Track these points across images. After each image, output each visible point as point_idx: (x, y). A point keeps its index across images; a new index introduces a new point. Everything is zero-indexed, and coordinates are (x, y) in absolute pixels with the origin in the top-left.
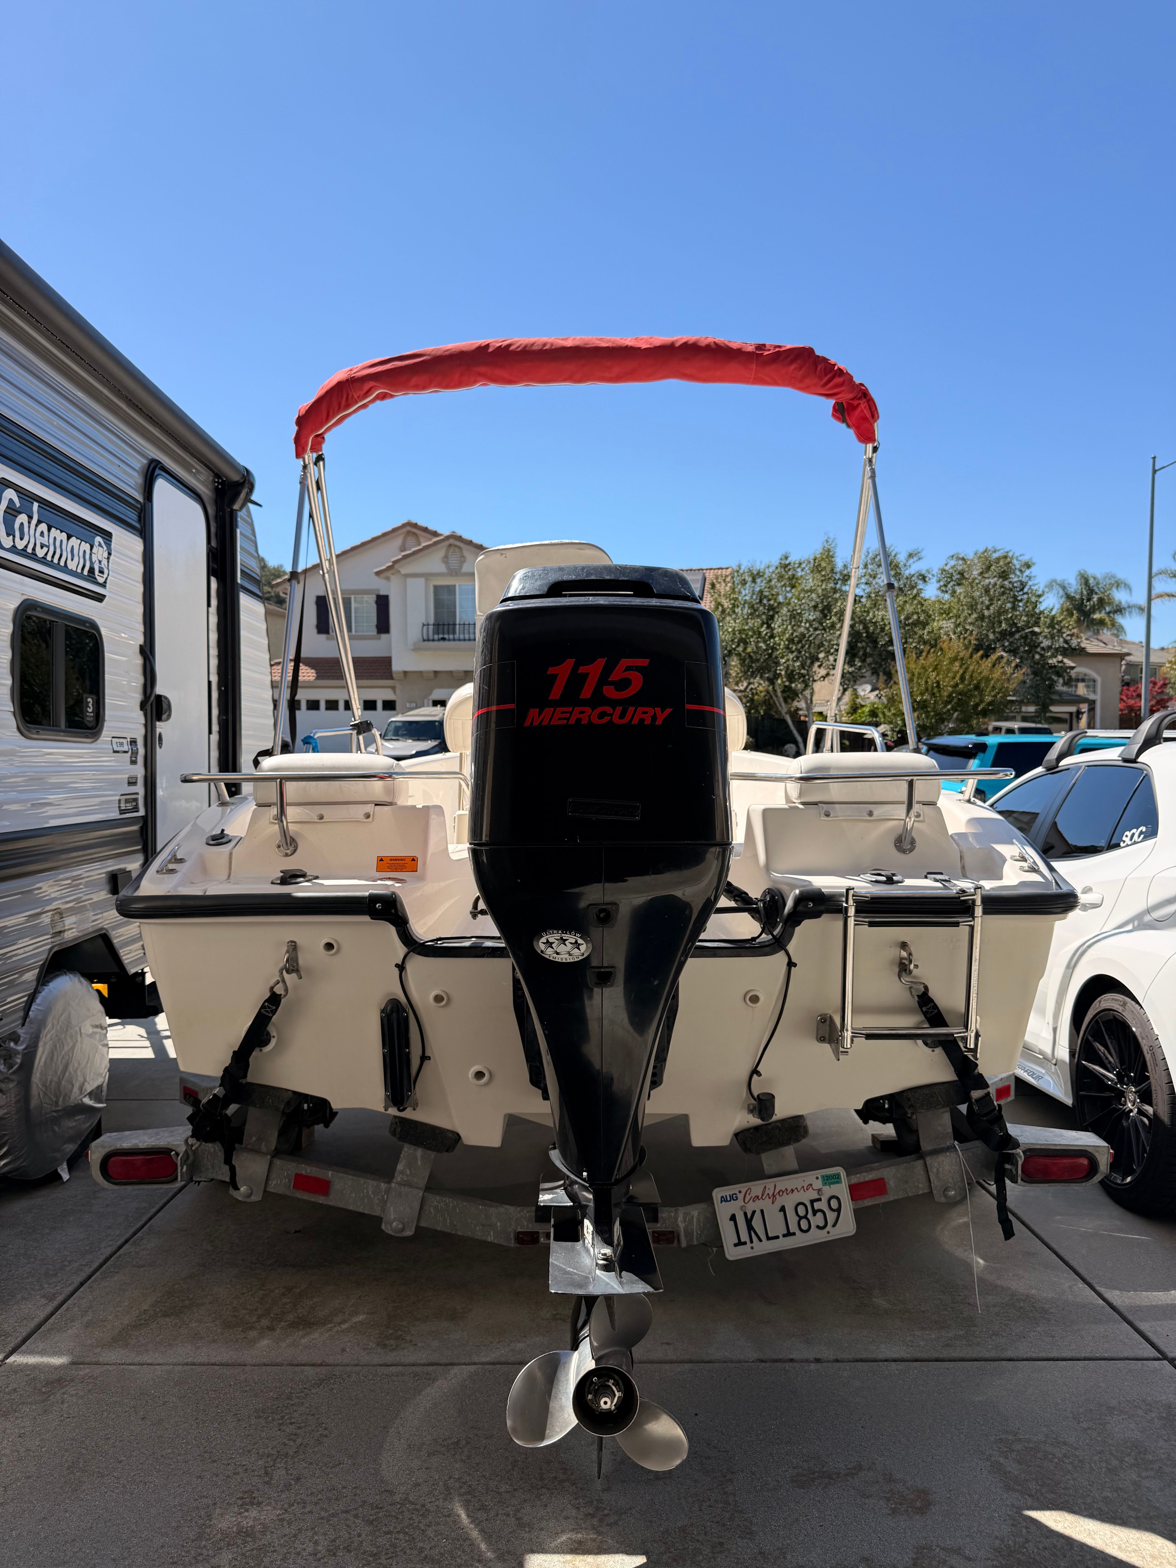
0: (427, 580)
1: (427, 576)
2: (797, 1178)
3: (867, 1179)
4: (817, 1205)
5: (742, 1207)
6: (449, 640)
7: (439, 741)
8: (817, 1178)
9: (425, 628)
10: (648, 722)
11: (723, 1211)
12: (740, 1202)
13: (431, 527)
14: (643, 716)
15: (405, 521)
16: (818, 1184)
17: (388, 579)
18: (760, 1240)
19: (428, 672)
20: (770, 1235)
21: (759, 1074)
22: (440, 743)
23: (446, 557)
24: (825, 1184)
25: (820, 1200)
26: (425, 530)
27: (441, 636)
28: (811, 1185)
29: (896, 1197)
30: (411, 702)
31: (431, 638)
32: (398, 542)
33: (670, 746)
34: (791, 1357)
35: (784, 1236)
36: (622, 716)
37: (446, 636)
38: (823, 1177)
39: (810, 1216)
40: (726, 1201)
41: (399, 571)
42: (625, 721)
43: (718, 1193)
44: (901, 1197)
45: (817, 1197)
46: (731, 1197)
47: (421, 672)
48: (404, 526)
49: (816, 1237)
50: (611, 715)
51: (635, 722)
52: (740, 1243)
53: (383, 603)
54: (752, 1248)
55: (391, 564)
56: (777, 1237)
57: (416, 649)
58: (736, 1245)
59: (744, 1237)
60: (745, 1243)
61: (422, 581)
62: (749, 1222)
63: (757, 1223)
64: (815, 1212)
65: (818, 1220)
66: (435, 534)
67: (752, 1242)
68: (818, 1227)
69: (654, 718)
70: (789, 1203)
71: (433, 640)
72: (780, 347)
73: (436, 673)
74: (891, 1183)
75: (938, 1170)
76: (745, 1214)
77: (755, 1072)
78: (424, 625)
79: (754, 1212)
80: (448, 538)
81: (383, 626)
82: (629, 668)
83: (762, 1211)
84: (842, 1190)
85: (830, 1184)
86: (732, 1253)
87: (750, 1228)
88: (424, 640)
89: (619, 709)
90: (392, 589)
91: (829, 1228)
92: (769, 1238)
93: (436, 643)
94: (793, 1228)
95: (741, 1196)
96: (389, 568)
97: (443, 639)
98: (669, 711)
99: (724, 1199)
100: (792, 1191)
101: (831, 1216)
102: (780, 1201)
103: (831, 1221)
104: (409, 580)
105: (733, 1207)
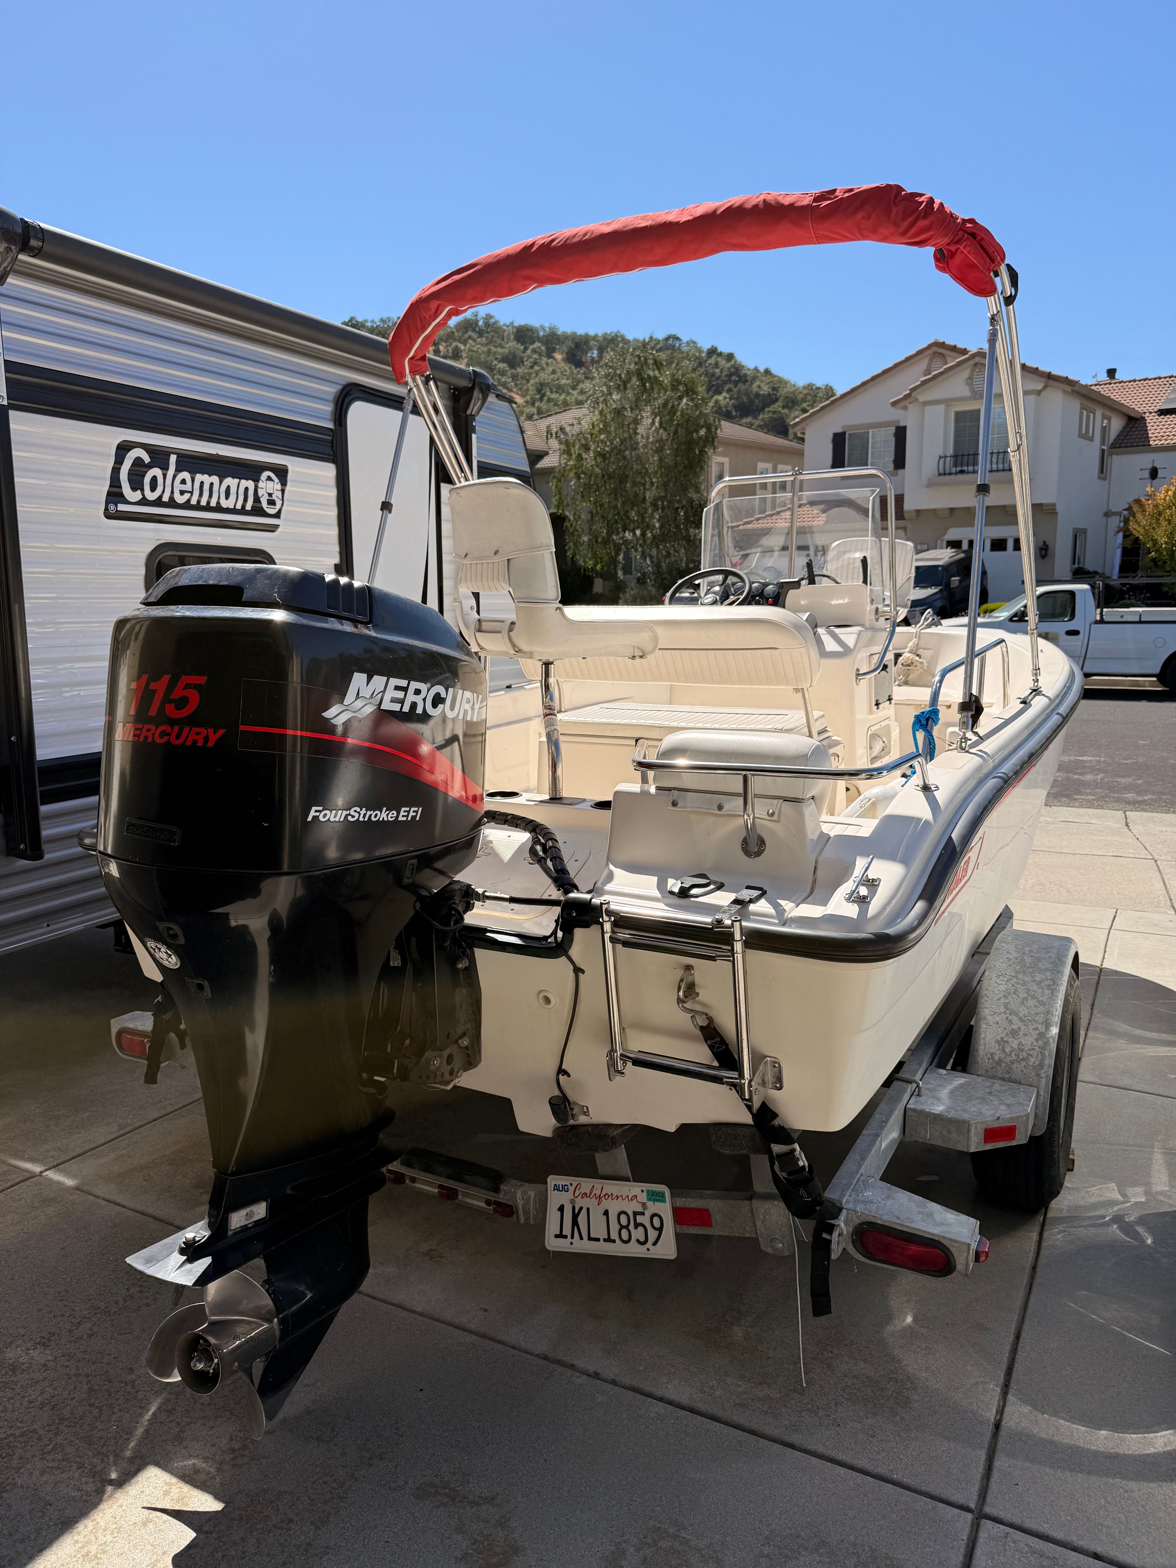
0: (948, 406)
1: (947, 402)
2: (623, 1185)
3: (692, 1206)
4: (639, 1219)
5: (573, 1200)
6: (968, 473)
7: (940, 588)
8: (642, 1191)
9: (942, 461)
10: (200, 744)
11: (555, 1199)
12: (570, 1195)
13: (960, 345)
14: (196, 737)
15: (931, 341)
16: (643, 1197)
17: (905, 408)
18: (581, 1238)
19: (943, 510)
20: (592, 1236)
21: (566, 1073)
22: (941, 590)
23: (970, 378)
24: (649, 1199)
25: (643, 1214)
26: (954, 349)
27: (959, 469)
28: (636, 1196)
29: (721, 1233)
30: (921, 544)
31: (948, 471)
32: (923, 365)
33: (219, 769)
34: (575, 1362)
35: (605, 1240)
36: (178, 737)
37: (965, 468)
38: (648, 1191)
39: (631, 1227)
40: (558, 1190)
41: (917, 399)
42: (180, 741)
43: (553, 1180)
44: (726, 1234)
45: (641, 1210)
46: (563, 1186)
47: (935, 510)
48: (930, 346)
49: (634, 1250)
50: (169, 734)
51: (189, 743)
52: (561, 1236)
53: (901, 434)
54: (571, 1243)
55: (908, 392)
56: (598, 1240)
57: (930, 484)
58: (556, 1236)
59: (567, 1231)
60: (566, 1237)
61: (942, 407)
62: (575, 1217)
63: (582, 1219)
64: (637, 1225)
65: (638, 1234)
66: (964, 351)
67: (572, 1237)
68: (638, 1241)
69: (206, 739)
70: (614, 1207)
71: (950, 474)
72: (851, 190)
73: (952, 510)
74: (716, 1217)
75: (764, 1217)
76: (574, 1208)
77: (561, 1071)
78: (941, 457)
79: (581, 1208)
80: (974, 356)
81: (900, 462)
82: (187, 686)
83: (588, 1209)
84: (665, 1209)
85: (654, 1200)
86: (553, 1244)
87: (575, 1223)
88: (940, 475)
89: (176, 728)
90: (909, 419)
91: (649, 1244)
92: (590, 1239)
93: (953, 477)
94: (614, 1235)
95: (571, 1189)
96: (907, 397)
97: (962, 472)
98: (222, 731)
99: (556, 1188)
100: (617, 1197)
101: (652, 1234)
102: (606, 1204)
103: (651, 1239)
104: (927, 408)
105: (564, 1198)
